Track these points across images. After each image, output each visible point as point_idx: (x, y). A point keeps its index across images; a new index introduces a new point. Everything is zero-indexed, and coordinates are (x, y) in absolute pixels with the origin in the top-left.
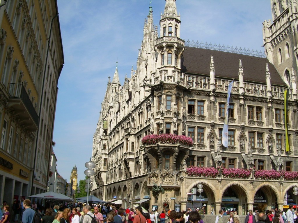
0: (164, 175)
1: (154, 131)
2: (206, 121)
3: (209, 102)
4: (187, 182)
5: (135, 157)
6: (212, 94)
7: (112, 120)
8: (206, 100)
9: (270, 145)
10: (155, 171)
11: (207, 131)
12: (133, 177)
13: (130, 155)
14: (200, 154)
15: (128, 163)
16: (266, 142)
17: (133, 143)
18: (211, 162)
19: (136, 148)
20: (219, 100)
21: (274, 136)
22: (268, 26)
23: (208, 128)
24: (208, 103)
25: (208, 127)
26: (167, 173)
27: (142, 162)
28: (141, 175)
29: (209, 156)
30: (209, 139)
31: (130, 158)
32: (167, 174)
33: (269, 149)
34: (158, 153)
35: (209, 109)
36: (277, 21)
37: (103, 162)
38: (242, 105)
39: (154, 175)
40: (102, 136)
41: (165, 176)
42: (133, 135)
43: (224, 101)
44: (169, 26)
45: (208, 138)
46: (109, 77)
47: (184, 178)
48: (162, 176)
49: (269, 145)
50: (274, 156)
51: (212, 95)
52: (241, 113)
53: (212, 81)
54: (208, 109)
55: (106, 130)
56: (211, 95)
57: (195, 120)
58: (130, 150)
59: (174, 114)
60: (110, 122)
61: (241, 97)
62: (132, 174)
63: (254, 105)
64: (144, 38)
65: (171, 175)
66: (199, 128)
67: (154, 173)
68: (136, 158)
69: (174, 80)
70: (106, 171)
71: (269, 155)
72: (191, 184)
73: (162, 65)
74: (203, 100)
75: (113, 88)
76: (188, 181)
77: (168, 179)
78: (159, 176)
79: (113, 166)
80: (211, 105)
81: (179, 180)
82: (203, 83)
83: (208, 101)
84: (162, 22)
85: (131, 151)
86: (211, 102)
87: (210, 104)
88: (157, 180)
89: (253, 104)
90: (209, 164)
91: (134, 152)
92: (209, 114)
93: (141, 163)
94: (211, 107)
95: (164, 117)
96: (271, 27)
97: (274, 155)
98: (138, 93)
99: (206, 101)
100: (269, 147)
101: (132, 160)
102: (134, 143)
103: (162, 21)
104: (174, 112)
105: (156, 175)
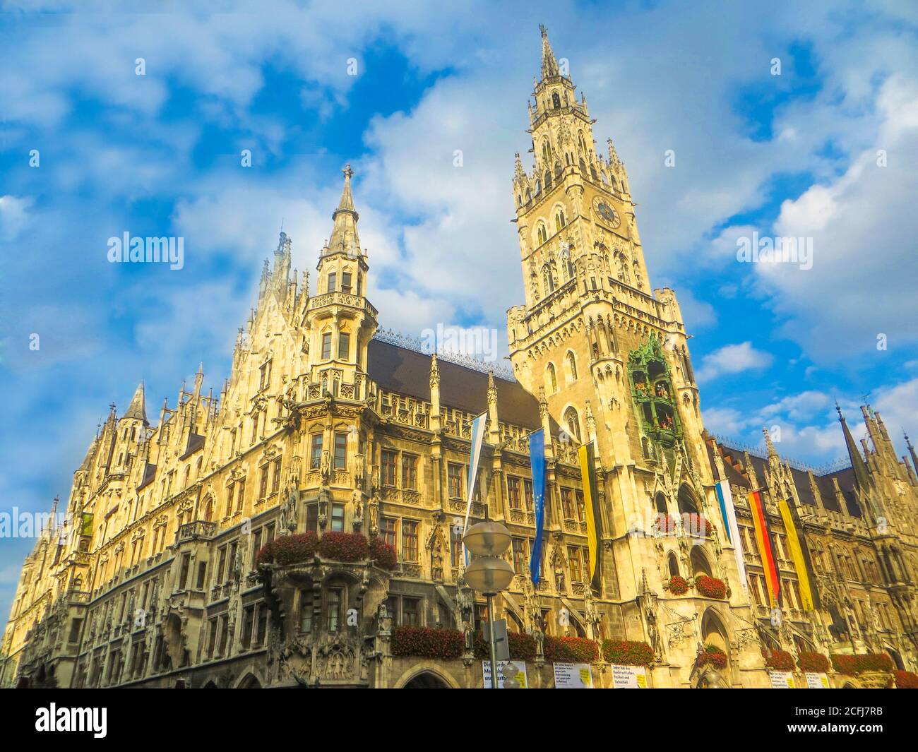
0: (326, 650)
1: (296, 525)
2: (422, 505)
3: (429, 460)
4: (391, 669)
5: (205, 604)
6: (436, 439)
7: (115, 510)
8: (422, 454)
9: (559, 571)
10: (298, 639)
11: (425, 531)
12: (194, 666)
13: (192, 601)
14: (411, 592)
15: (186, 624)
16: (548, 564)
17: (203, 565)
18: (436, 612)
19: (212, 581)
20: (449, 457)
21: (565, 551)
22: (520, 316)
23: (428, 522)
24: (427, 461)
25: (426, 522)
26: (337, 642)
27: (239, 616)
28: (232, 657)
29: (430, 598)
30: (429, 551)
31: (191, 607)
32: (336, 648)
33: (557, 581)
34: (316, 585)
35: (429, 475)
36: (543, 307)
37: (68, 629)
38: (498, 472)
39: (296, 649)
40: (74, 555)
41: (330, 652)
42: (206, 543)
43: (460, 459)
44: (344, 273)
45: (427, 549)
46: (112, 404)
47: (384, 656)
48: (321, 651)
49: (557, 572)
50: (568, 599)
51: (436, 443)
52: (496, 491)
53: (435, 411)
54: (426, 477)
55: (88, 539)
56: (434, 443)
57: (396, 502)
58: (191, 584)
59: (356, 480)
60: (108, 517)
61: (496, 454)
62: (193, 656)
63: (520, 475)
64: (261, 301)
65: (346, 650)
66: (405, 522)
67: (295, 644)
68: (211, 609)
69: (357, 397)
70: (75, 656)
71: (557, 596)
72: (400, 675)
73: (322, 358)
74: (415, 452)
75: (127, 429)
76: (393, 667)
77: (337, 663)
78: (314, 652)
79: (108, 639)
80: (432, 468)
81: (366, 665)
82: (415, 413)
83: (425, 456)
84: (328, 261)
85: (195, 589)
86: (433, 460)
87: (430, 465)
88: (305, 668)
89: (518, 473)
90: (430, 618)
91: (203, 591)
92: (428, 489)
93: (235, 619)
94: (432, 472)
95: (331, 486)
96: (528, 320)
97: (569, 597)
98: (228, 432)
99: (422, 457)
100: (557, 575)
101: (197, 613)
102: (207, 565)
103: (328, 258)
104: (357, 476)
105: (304, 651)
